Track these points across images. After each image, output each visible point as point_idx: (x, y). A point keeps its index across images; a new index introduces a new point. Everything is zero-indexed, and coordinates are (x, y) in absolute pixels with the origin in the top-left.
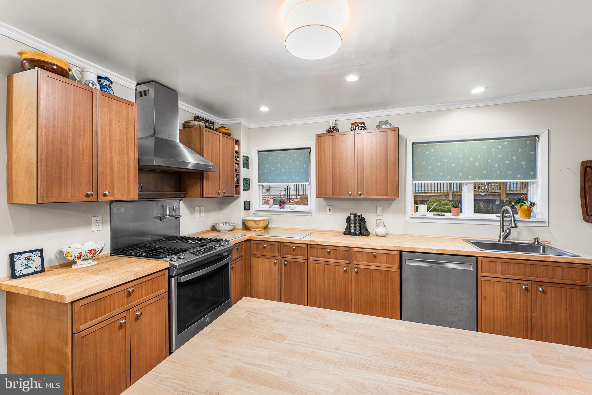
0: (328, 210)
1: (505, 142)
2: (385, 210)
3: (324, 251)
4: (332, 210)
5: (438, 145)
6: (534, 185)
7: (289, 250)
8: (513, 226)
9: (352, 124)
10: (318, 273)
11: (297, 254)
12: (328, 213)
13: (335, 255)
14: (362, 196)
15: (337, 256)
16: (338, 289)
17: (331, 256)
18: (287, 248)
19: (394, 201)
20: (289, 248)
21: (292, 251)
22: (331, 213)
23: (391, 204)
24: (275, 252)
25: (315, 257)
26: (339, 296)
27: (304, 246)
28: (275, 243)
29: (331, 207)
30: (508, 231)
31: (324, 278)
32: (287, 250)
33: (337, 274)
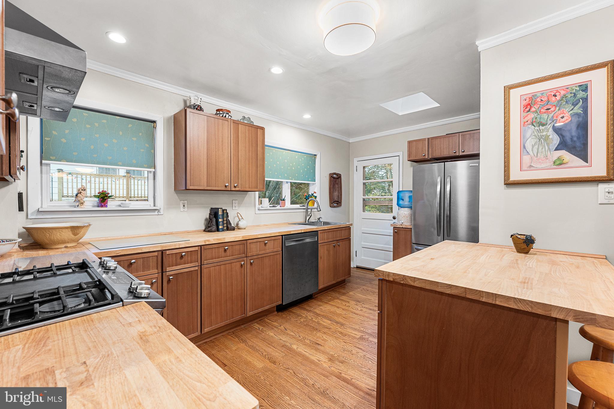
0: (182, 206)
1: (305, 155)
2: (240, 204)
3: (220, 250)
4: (186, 206)
5: (275, 150)
6: (314, 186)
7: (175, 259)
8: (319, 210)
9: (217, 110)
10: (214, 277)
11: (186, 262)
12: (182, 209)
13: (232, 252)
14: (237, 189)
15: (233, 253)
16: (234, 289)
17: (228, 253)
18: (172, 257)
19: (246, 195)
20: (174, 257)
21: (179, 260)
22: (186, 209)
23: (244, 197)
24: (151, 267)
25: (209, 260)
26: (235, 295)
27: (197, 248)
28: (152, 253)
29: (186, 202)
30: (310, 215)
31: (220, 282)
32: (171, 260)
33: (233, 272)
